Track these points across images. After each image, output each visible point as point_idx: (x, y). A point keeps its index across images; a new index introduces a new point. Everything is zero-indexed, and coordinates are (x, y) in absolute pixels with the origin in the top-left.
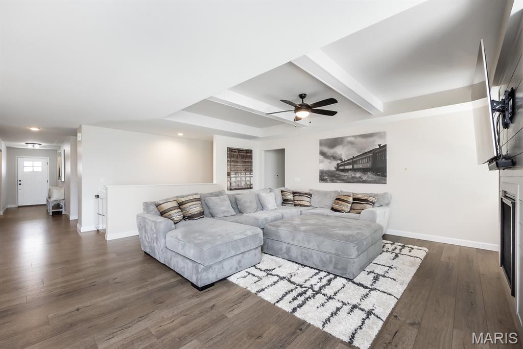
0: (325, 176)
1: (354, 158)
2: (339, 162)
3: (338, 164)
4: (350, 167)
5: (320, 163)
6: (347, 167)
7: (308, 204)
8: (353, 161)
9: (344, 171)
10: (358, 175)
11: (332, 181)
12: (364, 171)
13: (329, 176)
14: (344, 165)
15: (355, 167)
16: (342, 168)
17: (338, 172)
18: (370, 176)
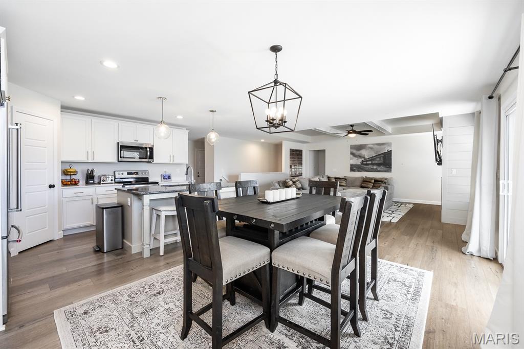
0: (353, 168)
1: (372, 157)
2: (363, 159)
3: (362, 161)
4: (370, 162)
5: (351, 159)
6: (368, 162)
7: (345, 185)
8: (372, 159)
9: (366, 164)
10: (375, 167)
11: (359, 171)
12: (379, 165)
13: (356, 168)
14: (366, 161)
15: (373, 162)
16: (365, 163)
17: (362, 166)
18: (382, 168)
